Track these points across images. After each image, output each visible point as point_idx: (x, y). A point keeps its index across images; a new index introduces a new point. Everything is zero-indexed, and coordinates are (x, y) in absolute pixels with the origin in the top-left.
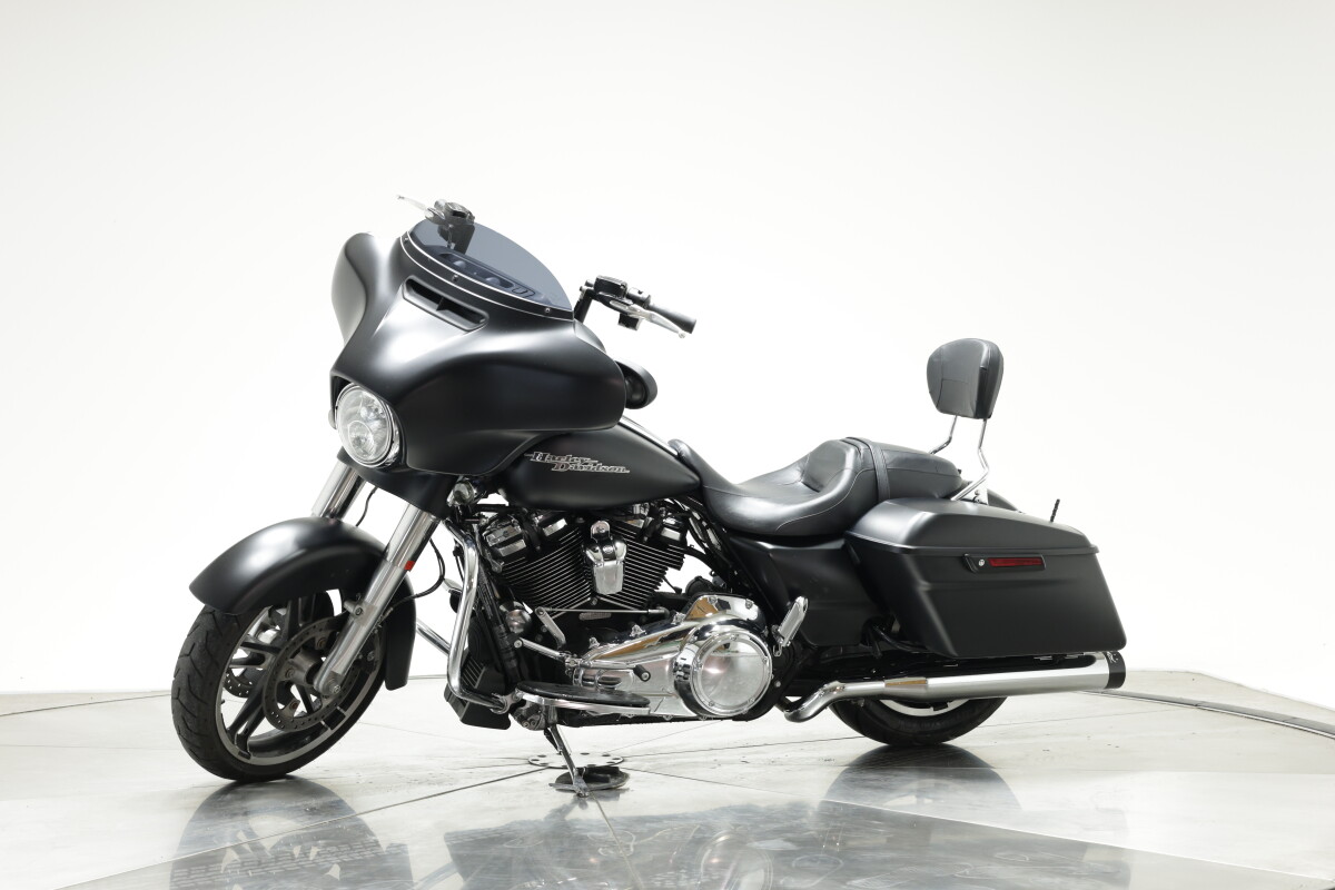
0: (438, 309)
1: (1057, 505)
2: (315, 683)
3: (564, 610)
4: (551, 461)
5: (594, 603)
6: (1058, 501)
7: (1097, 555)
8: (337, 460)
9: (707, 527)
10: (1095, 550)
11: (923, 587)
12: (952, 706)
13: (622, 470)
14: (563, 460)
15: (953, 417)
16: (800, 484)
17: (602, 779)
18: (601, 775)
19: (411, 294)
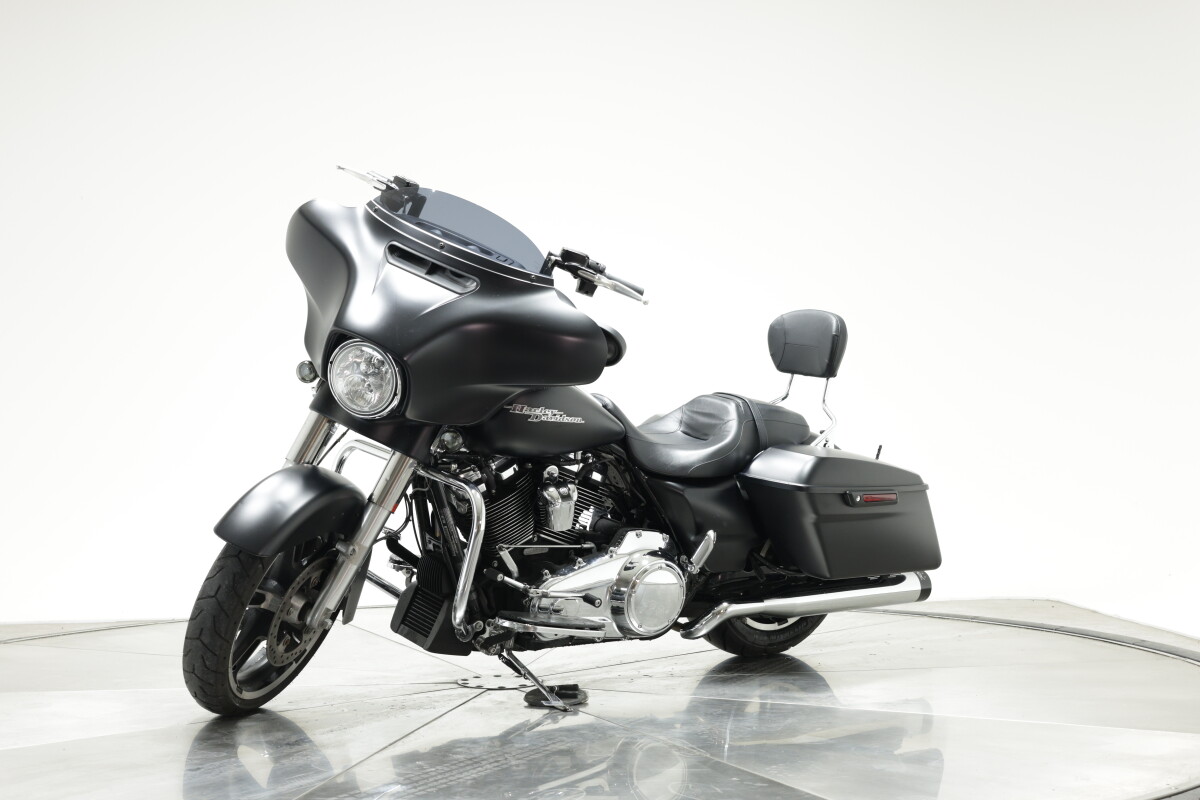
0: (427, 273)
1: (879, 450)
2: (309, 619)
3: (513, 546)
4: (527, 413)
5: (536, 539)
6: (881, 447)
7: (927, 491)
8: (309, 411)
9: (624, 471)
10: (926, 487)
11: (809, 519)
12: (791, 621)
13: (578, 420)
14: (538, 412)
15: (789, 375)
16: (679, 432)
17: (570, 694)
18: (571, 692)
19: (393, 258)
